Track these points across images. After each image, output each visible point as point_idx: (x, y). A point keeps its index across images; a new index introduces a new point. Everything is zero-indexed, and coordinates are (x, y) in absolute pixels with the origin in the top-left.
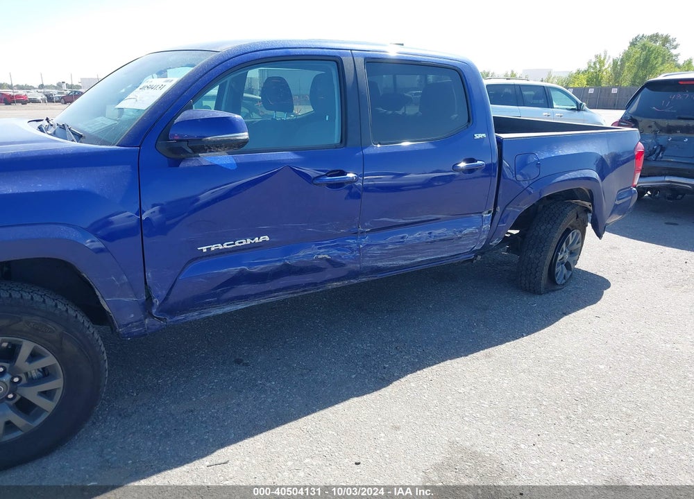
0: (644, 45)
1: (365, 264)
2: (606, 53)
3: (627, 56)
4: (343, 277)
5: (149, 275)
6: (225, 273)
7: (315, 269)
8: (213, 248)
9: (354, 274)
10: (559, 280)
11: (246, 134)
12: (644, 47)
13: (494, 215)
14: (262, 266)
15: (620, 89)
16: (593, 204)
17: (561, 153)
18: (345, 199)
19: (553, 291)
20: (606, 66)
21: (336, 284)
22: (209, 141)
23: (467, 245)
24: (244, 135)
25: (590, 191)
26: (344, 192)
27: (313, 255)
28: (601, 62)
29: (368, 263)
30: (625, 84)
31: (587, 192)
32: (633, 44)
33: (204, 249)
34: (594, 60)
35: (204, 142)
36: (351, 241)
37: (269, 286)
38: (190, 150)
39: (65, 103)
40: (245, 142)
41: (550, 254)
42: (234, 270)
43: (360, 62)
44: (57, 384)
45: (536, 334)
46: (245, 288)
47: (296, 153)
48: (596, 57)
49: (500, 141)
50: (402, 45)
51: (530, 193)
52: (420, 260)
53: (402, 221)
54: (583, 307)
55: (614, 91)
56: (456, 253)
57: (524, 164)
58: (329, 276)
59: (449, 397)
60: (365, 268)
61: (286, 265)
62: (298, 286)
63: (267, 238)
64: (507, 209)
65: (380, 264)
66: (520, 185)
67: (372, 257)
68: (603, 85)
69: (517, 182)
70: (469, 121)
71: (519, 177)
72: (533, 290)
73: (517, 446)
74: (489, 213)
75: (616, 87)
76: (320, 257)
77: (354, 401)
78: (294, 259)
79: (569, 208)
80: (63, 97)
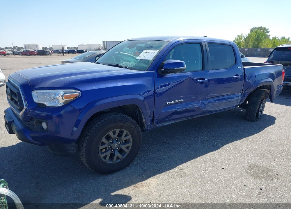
0: (256, 31)
1: (207, 109)
2: (242, 34)
3: (250, 36)
4: (201, 114)
5: (155, 111)
6: (171, 111)
7: (193, 111)
8: (170, 103)
9: (204, 113)
10: (259, 117)
11: (186, 67)
12: (256, 32)
13: (242, 93)
14: (181, 109)
15: (249, 49)
16: (270, 91)
17: (261, 73)
18: (204, 87)
19: (258, 120)
20: (242, 40)
21: (198, 116)
22: (175, 69)
23: (234, 104)
24: (185, 67)
25: (270, 86)
26: (204, 85)
27: (193, 106)
28: (240, 38)
29: (208, 109)
30: (250, 47)
31: (269, 86)
32: (252, 30)
33: (167, 103)
34: (237, 37)
35: (174, 70)
36: (204, 101)
37: (181, 116)
38: (169, 72)
39: (22, 55)
40: (185, 69)
41: (258, 107)
42: (174, 110)
43: (207, 44)
44: (130, 145)
45: (259, 133)
46: (175, 116)
47: (192, 73)
48: (238, 36)
49: (244, 69)
50: (206, 37)
51: (253, 86)
52: (222, 108)
53: (218, 95)
54: (270, 125)
55: (246, 50)
56: (231, 106)
57: (251, 77)
58: (197, 113)
59: (241, 151)
60: (207, 111)
61: (187, 109)
62: (188, 116)
63: (182, 100)
64: (246, 92)
65: (211, 110)
66: (250, 83)
67: (209, 107)
68: (241, 47)
69: (249, 83)
70: (236, 62)
71: (250, 81)
72: (251, 120)
73: (269, 163)
74: (240, 93)
75: (247, 48)
76: (196, 106)
77: (211, 153)
78: (189, 107)
79: (262, 92)
80: (21, 53)
